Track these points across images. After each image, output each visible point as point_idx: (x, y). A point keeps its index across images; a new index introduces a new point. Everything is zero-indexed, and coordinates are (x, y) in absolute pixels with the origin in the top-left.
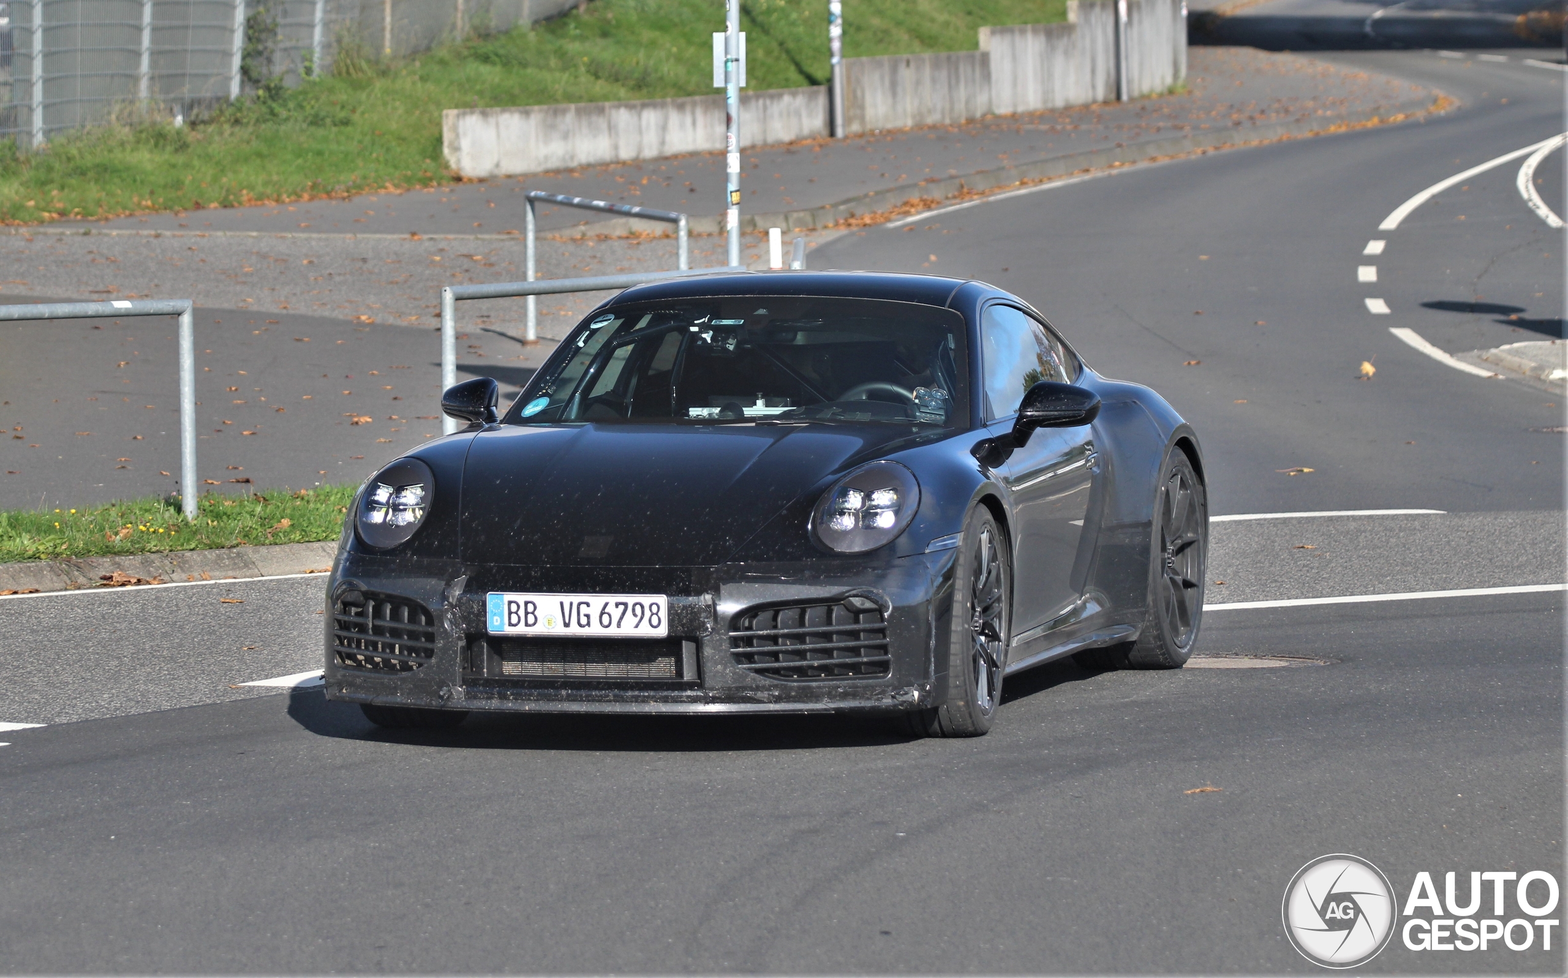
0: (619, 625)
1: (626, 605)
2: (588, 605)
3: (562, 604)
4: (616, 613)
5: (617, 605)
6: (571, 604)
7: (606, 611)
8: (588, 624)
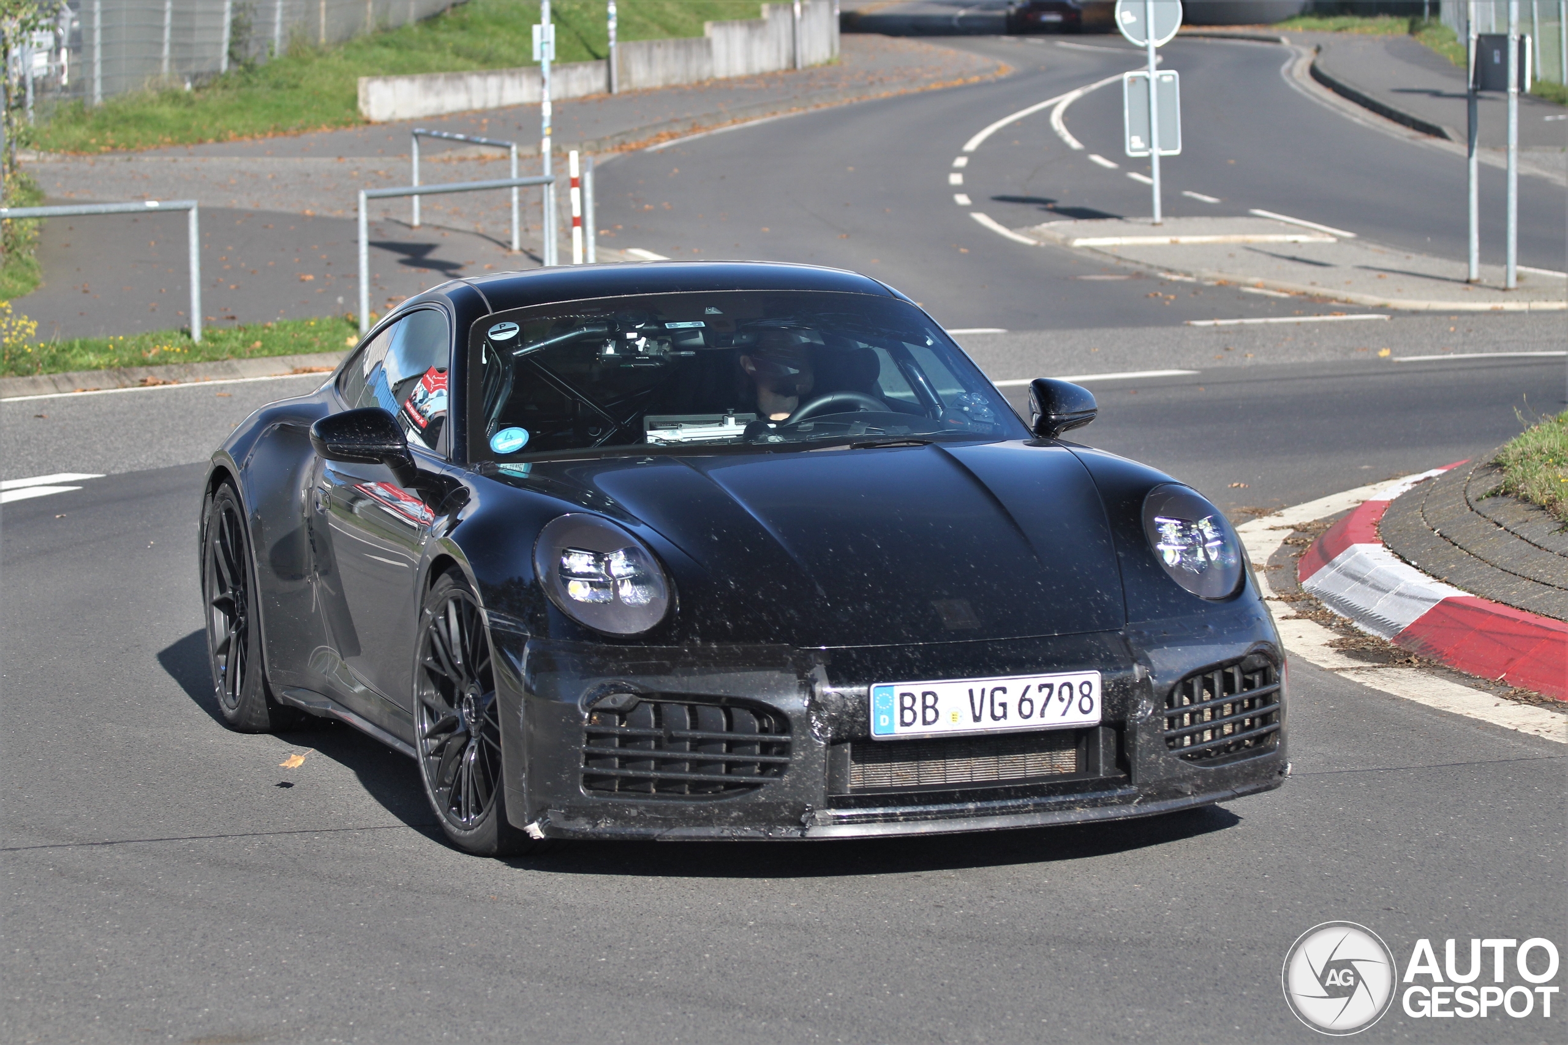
0: (1042, 715)
1: (1050, 686)
2: (1004, 690)
3: (971, 692)
4: (1039, 698)
5: (1041, 688)
6: (983, 691)
7: (1027, 696)
8: (1005, 716)
